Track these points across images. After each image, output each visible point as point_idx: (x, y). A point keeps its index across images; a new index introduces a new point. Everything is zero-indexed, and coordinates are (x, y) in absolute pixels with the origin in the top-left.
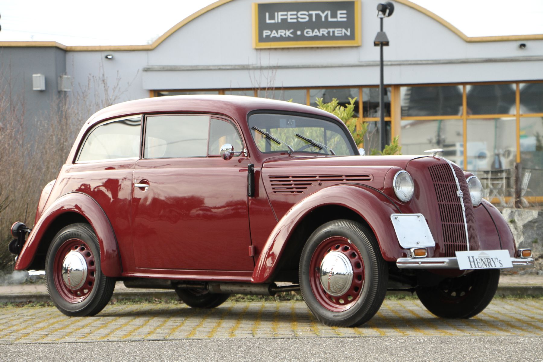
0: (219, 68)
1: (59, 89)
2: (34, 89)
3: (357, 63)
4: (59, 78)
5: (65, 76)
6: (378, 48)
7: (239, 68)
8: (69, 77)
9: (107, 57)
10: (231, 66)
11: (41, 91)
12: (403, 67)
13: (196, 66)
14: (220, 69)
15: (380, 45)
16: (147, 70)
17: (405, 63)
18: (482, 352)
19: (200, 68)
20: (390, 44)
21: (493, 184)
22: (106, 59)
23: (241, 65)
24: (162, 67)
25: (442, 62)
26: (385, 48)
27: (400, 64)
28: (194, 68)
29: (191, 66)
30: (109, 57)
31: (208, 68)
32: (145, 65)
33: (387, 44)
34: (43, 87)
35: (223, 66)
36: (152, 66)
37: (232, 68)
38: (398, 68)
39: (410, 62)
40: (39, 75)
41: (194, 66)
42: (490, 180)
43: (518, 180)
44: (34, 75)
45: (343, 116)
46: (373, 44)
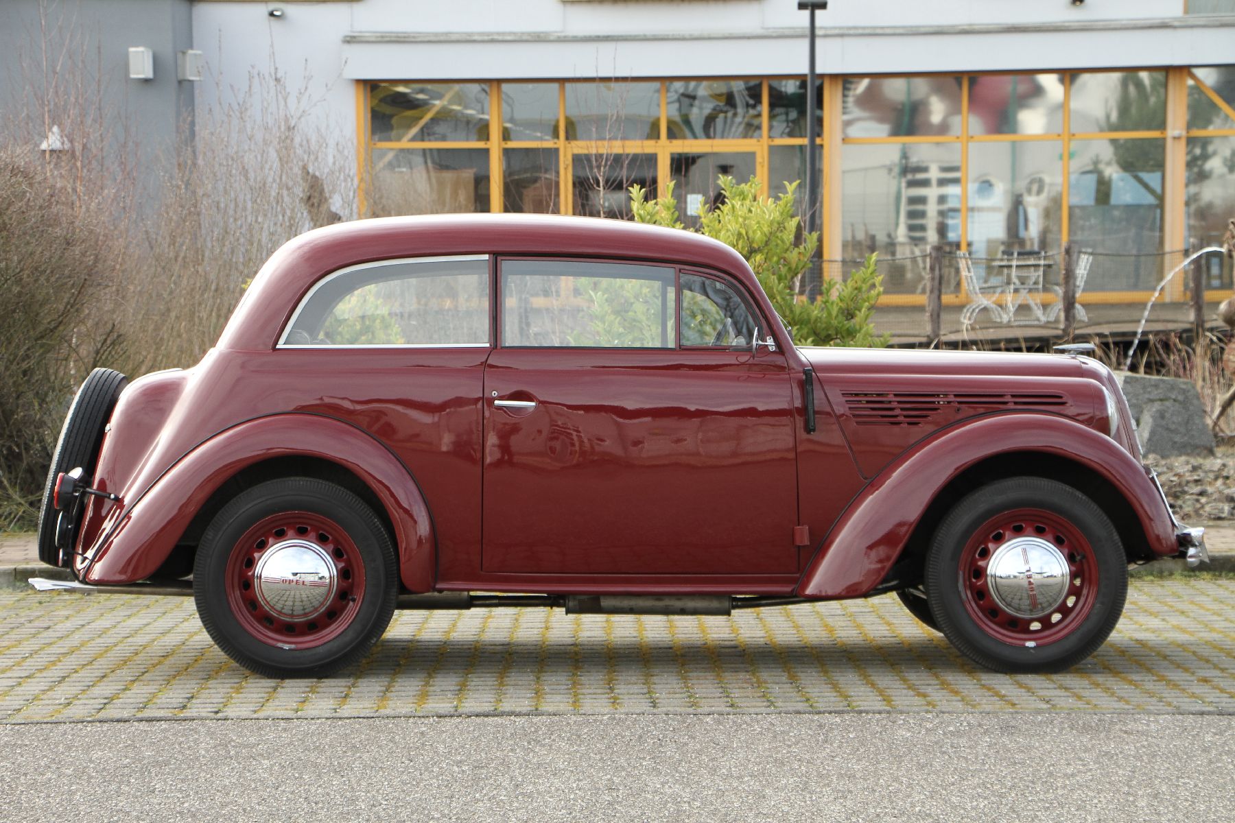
0: (490, 37)
1: (180, 77)
2: (133, 76)
3: (760, 32)
4: (180, 55)
5: (190, 52)
6: (807, 13)
7: (529, 38)
8: (199, 52)
9: (272, 14)
10: (515, 34)
11: (146, 81)
12: (847, 40)
13: (447, 34)
14: (492, 41)
15: (810, 8)
16: (350, 40)
17: (852, 32)
18: (1080, 759)
19: (454, 37)
20: (829, 6)
21: (1019, 278)
22: (272, 18)
23: (534, 33)
24: (379, 35)
25: (923, 30)
26: (818, 13)
27: (842, 35)
28: (442, 38)
29: (436, 34)
30: (276, 13)
31: (468, 38)
32: (346, 31)
33: (823, 6)
34: (149, 74)
35: (498, 34)
36: (361, 32)
37: (517, 38)
38: (838, 41)
39: (860, 31)
40: (141, 49)
41: (442, 34)
42: (1014, 269)
43: (1069, 275)
44: (132, 49)
45: (774, 218)
46: (796, 6)
